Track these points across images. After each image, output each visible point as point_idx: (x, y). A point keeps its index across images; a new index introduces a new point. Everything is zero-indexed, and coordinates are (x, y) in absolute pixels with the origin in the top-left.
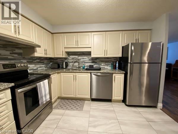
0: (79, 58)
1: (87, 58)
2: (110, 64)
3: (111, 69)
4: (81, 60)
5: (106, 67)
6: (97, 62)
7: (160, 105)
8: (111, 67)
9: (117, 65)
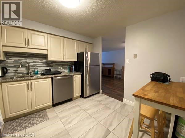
0: (28, 61)
1: (40, 61)
2: (67, 68)
3: (68, 72)
4: (31, 63)
5: (63, 70)
6: (54, 66)
7: (101, 91)
8: (68, 70)
9: (73, 67)
